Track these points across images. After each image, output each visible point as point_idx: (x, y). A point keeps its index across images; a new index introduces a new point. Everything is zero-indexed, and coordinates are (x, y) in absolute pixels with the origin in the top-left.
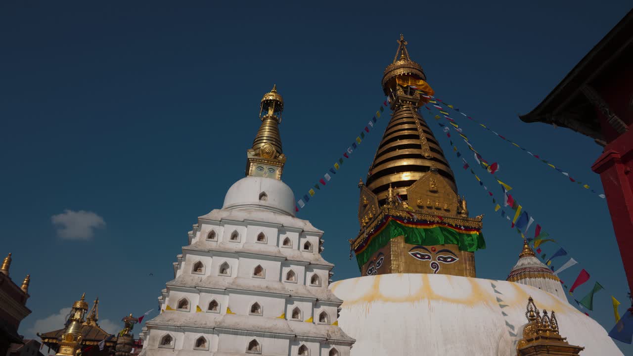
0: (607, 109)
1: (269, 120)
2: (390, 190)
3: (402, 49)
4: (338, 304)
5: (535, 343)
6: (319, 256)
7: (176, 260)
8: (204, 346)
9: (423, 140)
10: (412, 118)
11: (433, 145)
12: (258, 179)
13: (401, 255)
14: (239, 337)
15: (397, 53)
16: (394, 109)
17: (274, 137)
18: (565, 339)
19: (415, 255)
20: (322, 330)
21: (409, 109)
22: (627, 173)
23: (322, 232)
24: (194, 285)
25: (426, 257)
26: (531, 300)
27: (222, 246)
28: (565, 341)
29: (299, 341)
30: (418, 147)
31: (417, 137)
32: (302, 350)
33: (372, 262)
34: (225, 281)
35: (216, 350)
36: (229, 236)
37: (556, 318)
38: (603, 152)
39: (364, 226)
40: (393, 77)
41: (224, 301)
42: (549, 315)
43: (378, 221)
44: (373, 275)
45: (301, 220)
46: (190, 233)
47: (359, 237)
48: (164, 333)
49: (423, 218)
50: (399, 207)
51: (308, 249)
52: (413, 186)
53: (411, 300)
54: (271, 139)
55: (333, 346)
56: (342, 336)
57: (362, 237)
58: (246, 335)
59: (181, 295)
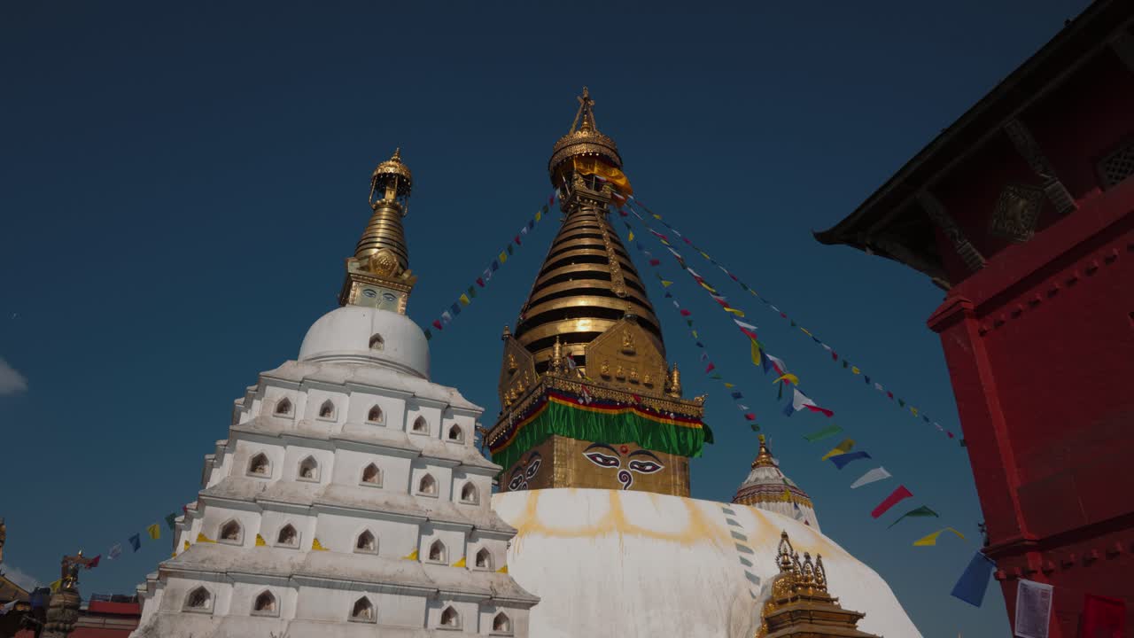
0: (956, 231)
1: (386, 209)
2: (557, 346)
3: (586, 113)
4: (507, 535)
5: (790, 607)
6: (475, 452)
7: (213, 449)
8: (270, 609)
9: (614, 267)
10: (598, 228)
11: (630, 276)
12: (366, 311)
13: (570, 456)
14: (335, 592)
15: (577, 118)
16: (566, 212)
17: (395, 238)
18: (837, 600)
19: (593, 458)
20: (481, 581)
21: (591, 213)
22: (982, 333)
23: (481, 408)
24: (252, 496)
25: (612, 462)
26: (785, 536)
27: (305, 427)
28: (836, 603)
29: (442, 600)
30: (606, 277)
31: (604, 261)
32: (447, 615)
33: (518, 469)
34: (310, 491)
35: (293, 617)
36: (318, 409)
37: (824, 566)
38: (945, 299)
39: (509, 406)
40: (567, 158)
41: (308, 527)
42: (814, 561)
43: (534, 398)
44: (519, 489)
45: (443, 387)
46: (240, 401)
47: (498, 424)
48: (194, 584)
49: (610, 397)
50: (569, 376)
51: (455, 438)
52: (596, 341)
53: (592, 533)
54: (389, 241)
55: (500, 610)
56: (517, 592)
57: (504, 424)
58: (349, 590)
59: (227, 515)
